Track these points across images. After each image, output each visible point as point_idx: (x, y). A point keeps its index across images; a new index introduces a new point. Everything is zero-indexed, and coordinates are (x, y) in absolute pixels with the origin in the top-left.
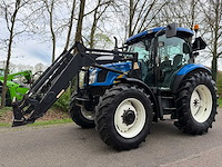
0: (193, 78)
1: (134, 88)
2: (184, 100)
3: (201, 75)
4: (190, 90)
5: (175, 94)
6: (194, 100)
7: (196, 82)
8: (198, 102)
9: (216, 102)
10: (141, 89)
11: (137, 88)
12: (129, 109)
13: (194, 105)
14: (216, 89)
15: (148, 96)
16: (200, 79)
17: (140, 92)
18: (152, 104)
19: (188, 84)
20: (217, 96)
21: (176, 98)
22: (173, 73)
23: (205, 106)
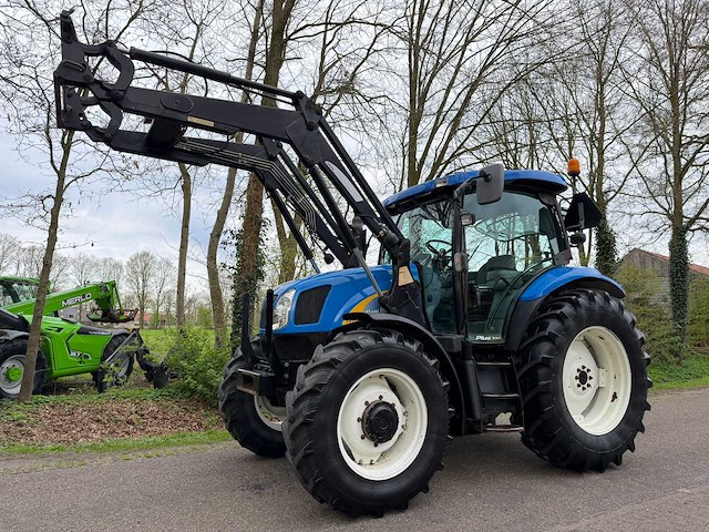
0: (567, 309)
1: (391, 340)
2: (542, 372)
3: (591, 298)
4: (558, 341)
5: (517, 353)
6: (578, 370)
7: (577, 317)
8: (589, 374)
9: (644, 374)
10: (412, 342)
11: (400, 340)
12: (381, 397)
13: (579, 386)
14: (640, 335)
15: (433, 362)
16: (589, 310)
17: (409, 350)
18: (445, 384)
19: (553, 326)
20: (647, 356)
21: (519, 367)
22: (508, 294)
23: (612, 386)
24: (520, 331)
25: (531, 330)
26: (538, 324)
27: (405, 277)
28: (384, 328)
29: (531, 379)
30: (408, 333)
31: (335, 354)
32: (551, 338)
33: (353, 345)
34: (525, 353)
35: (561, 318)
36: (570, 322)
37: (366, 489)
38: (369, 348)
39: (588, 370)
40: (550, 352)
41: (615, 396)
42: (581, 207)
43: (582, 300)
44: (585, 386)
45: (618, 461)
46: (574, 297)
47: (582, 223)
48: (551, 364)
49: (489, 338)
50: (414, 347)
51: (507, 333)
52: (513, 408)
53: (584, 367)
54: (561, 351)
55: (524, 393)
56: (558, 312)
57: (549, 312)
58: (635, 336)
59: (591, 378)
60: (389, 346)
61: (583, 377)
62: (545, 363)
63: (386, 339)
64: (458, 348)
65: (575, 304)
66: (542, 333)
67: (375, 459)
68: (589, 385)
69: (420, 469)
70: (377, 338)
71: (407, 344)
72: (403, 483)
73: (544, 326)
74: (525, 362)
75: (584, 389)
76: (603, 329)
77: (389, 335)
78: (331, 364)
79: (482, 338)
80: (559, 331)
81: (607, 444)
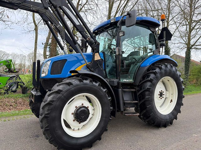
0: (157, 70)
1: (87, 82)
2: (147, 93)
3: (166, 66)
4: (153, 82)
5: (138, 86)
6: (160, 92)
7: (161, 73)
8: (163, 93)
9: (182, 93)
10: (96, 82)
11: (91, 81)
12: (82, 104)
13: (159, 97)
14: (182, 80)
15: (105, 90)
16: (165, 70)
17: (95, 86)
18: (109, 98)
19: (152, 76)
20: (183, 87)
21: (138, 91)
22: (136, 65)
23: (171, 97)
24: (139, 78)
25: (144, 77)
26: (146, 76)
27: (97, 57)
28: (84, 76)
29: (142, 96)
30: (94, 79)
31: (60, 87)
32: (151, 81)
33: (69, 84)
34: (141, 86)
35: (155, 73)
36: (158, 75)
37: (74, 142)
38: (77, 85)
39: (163, 92)
40: (150, 86)
41: (171, 101)
42: (165, 33)
43: (163, 67)
44: (162, 97)
45: (171, 123)
46: (160, 66)
47: (165, 38)
48: (151, 90)
49: (128, 81)
50: (97, 84)
51: (135, 79)
52: (136, 106)
53: (162, 91)
54: (154, 86)
55: (140, 101)
56: (154, 71)
57: (151, 71)
58: (180, 80)
59: (164, 95)
60: (86, 84)
61: (161, 94)
62: (148, 90)
63: (85, 81)
64: (116, 84)
65: (160, 68)
66: (148, 79)
67: (80, 128)
68: (163, 97)
69: (98, 131)
70: (80, 81)
71: (94, 83)
72: (90, 138)
73: (148, 76)
74: (141, 89)
75: (161, 98)
76: (170, 77)
77: (86, 79)
78: (59, 92)
79: (125, 80)
80: (154, 78)
81: (168, 118)
